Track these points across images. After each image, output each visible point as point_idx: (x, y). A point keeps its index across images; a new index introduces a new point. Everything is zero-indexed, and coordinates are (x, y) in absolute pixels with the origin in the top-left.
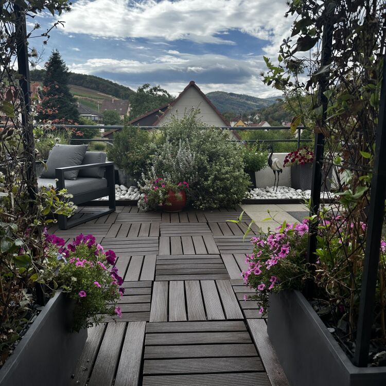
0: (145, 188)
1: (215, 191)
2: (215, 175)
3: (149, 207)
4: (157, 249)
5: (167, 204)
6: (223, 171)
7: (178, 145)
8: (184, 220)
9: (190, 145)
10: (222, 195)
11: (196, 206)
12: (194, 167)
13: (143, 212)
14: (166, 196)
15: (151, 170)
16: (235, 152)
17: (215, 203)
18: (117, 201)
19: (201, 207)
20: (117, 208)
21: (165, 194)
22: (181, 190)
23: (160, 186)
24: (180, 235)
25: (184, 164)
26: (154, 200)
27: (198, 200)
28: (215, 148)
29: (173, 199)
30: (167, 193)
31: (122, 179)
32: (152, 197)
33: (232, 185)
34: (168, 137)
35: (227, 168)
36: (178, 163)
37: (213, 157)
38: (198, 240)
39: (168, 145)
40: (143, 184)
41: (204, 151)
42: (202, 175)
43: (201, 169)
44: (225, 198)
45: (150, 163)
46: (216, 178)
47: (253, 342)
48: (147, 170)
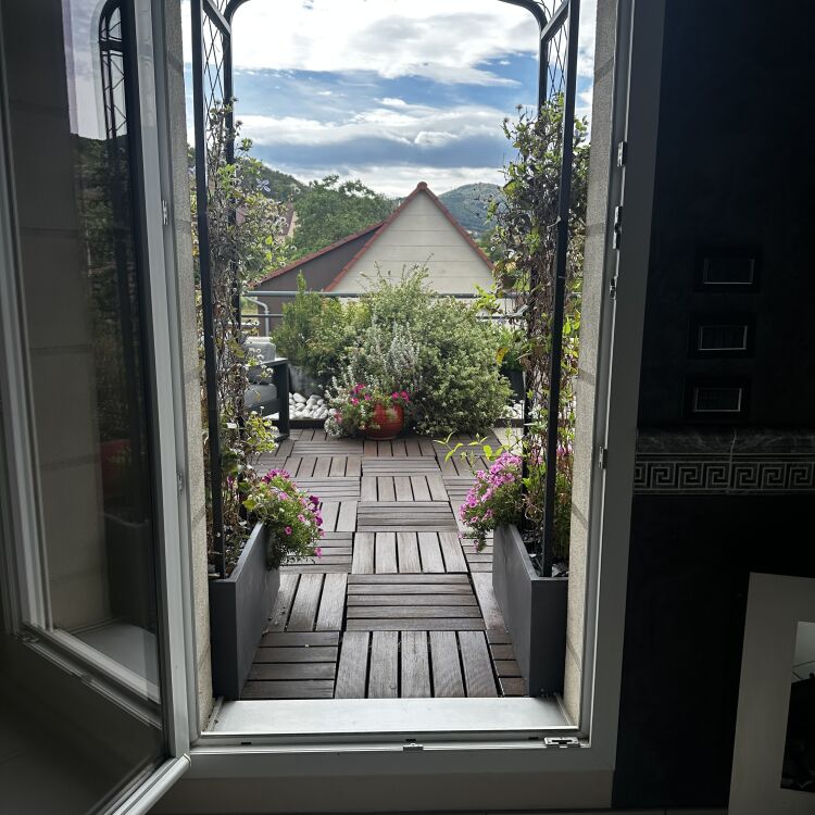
0: (337, 400)
1: (450, 407)
2: (451, 381)
3: (344, 431)
4: (358, 493)
5: (373, 426)
6: (464, 374)
7: (391, 330)
8: (400, 451)
9: (412, 332)
10: (461, 413)
11: (420, 430)
12: (416, 368)
13: (334, 439)
14: (371, 414)
15: (346, 371)
16: (485, 342)
17: (452, 426)
18: (291, 421)
19: (428, 431)
20: (292, 432)
21: (369, 410)
22: (395, 405)
23: (362, 397)
24: (392, 474)
25: (401, 363)
26: (351, 421)
27: (423, 420)
28: (451, 335)
29: (382, 418)
30: (374, 410)
31: (297, 384)
32: (348, 416)
33: (478, 397)
34: (375, 318)
35: (470, 370)
36: (391, 361)
37: (447, 350)
38: (419, 483)
39: (375, 328)
40: (334, 394)
41: (432, 341)
42: (429, 380)
43: (428, 371)
44: (467, 416)
45: (345, 360)
46: (453, 385)
47: (475, 593)
48: (339, 371)
